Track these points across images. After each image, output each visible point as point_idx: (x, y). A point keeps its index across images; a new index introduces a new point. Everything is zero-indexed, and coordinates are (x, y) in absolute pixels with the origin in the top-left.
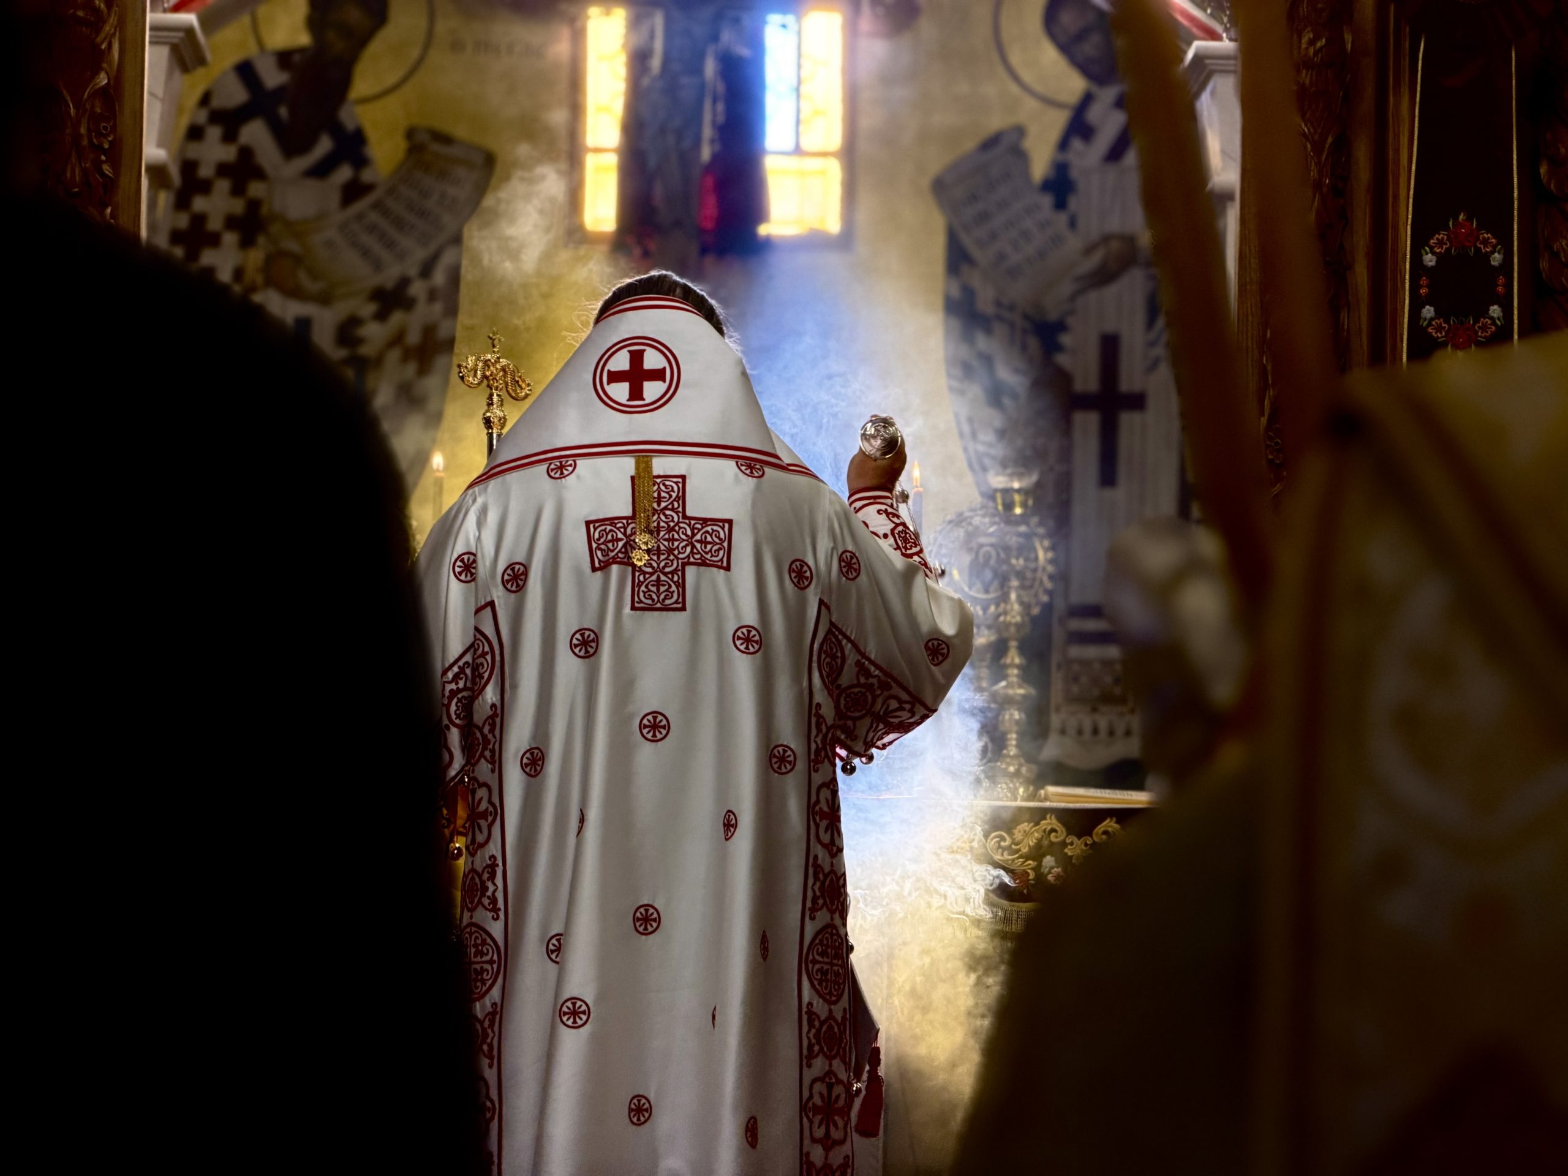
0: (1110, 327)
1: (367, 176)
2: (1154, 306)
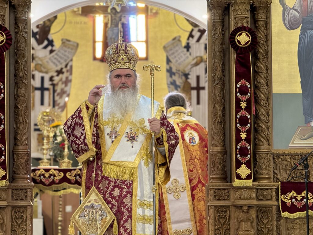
0: (198, 74)
1: (54, 48)
2: (206, 69)
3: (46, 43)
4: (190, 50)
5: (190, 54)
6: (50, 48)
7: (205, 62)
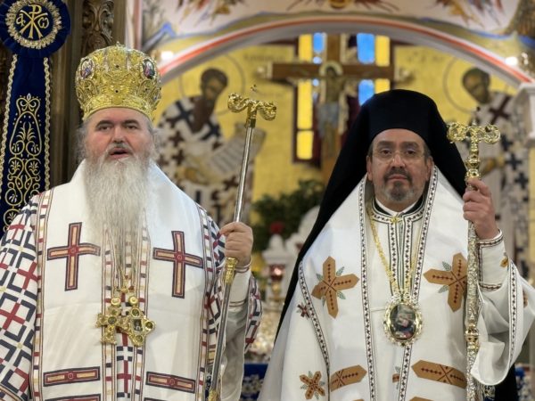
1: (221, 140)
2: (504, 182)
3: (206, 129)
6: (213, 139)
7: (502, 168)
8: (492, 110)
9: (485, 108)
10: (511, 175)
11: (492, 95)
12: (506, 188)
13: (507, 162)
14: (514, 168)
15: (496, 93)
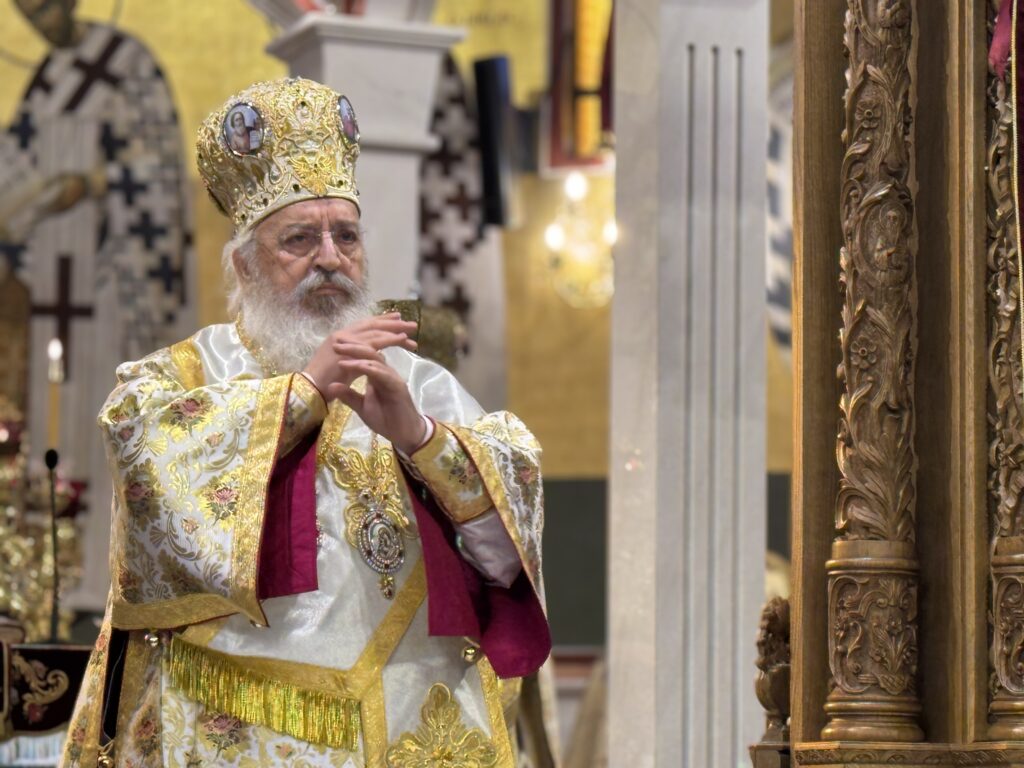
2: (103, 232)
4: (36, 145)
5: (35, 161)
7: (101, 199)
8: (79, 64)
9: (64, 58)
10: (121, 216)
11: (80, 29)
12: (109, 245)
13: (111, 186)
14: (129, 201)
15: (91, 25)
